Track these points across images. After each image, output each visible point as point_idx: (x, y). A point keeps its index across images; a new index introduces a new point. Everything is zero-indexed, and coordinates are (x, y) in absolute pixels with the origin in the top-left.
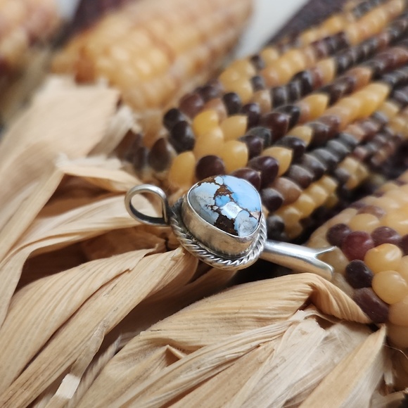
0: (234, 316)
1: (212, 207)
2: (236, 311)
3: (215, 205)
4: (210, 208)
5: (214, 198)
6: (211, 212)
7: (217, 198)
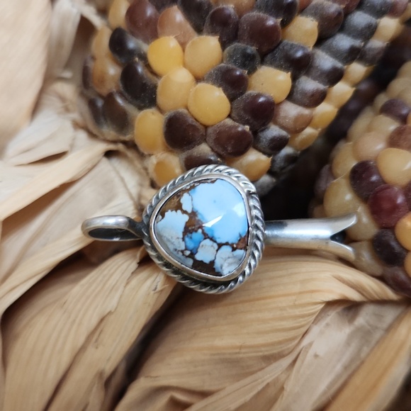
0: (235, 356)
1: (182, 252)
2: (238, 351)
3: (186, 249)
4: (181, 254)
5: (183, 239)
6: (183, 258)
7: (187, 239)
